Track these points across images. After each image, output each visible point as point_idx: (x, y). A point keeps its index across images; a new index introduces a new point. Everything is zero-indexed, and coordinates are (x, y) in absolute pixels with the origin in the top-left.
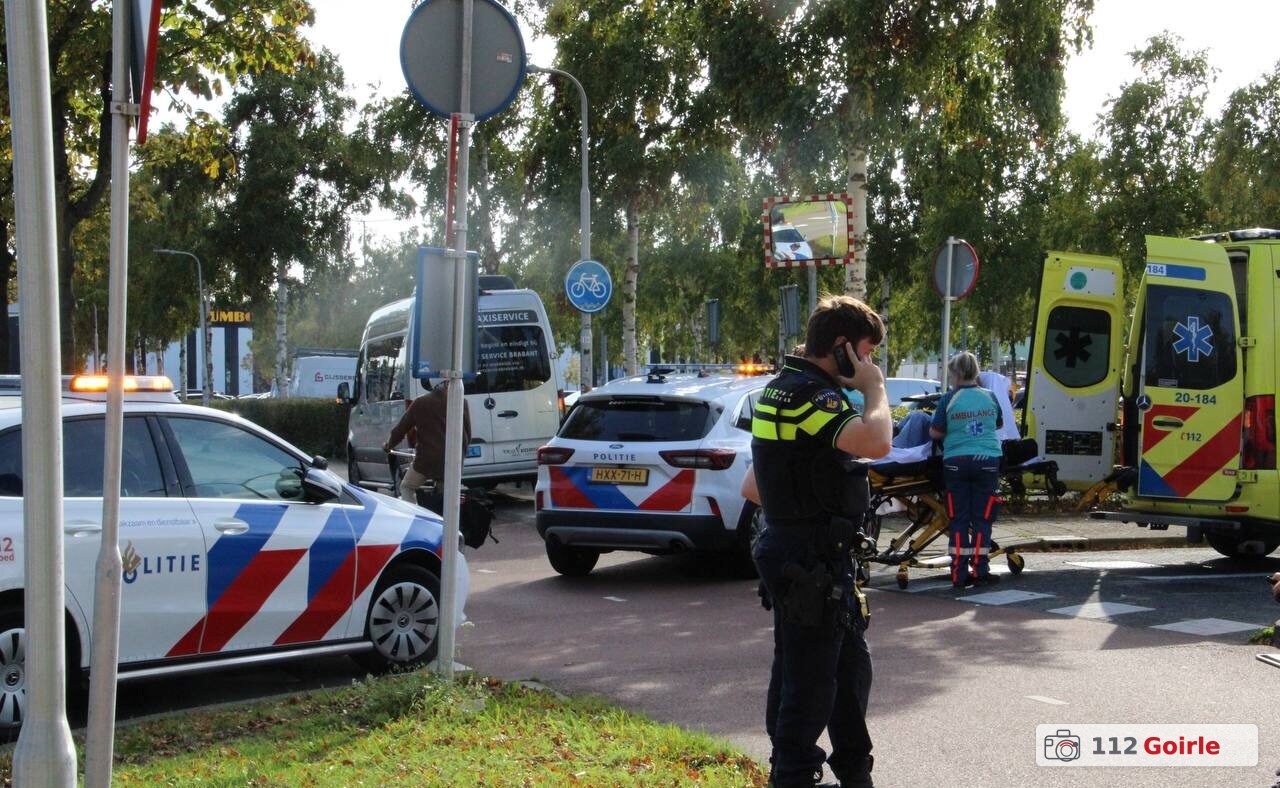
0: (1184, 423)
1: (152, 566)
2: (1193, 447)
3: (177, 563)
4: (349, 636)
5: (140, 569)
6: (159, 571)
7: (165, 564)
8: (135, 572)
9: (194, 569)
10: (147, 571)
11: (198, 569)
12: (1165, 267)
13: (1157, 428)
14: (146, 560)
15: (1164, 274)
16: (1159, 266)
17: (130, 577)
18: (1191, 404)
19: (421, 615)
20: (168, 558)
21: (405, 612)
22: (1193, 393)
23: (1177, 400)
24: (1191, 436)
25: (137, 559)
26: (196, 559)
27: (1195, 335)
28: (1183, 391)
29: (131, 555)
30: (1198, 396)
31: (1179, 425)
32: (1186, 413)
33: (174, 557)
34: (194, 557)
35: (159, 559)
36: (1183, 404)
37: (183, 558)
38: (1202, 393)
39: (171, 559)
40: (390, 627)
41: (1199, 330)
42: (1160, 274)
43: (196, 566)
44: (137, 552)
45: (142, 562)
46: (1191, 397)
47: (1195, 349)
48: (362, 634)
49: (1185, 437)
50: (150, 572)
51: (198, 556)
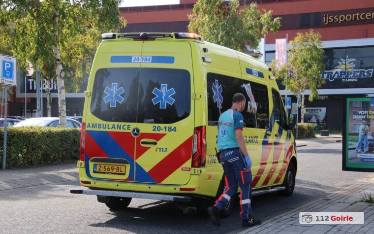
0: (158, 142)
2: (162, 156)
12: (151, 58)
13: (142, 145)
15: (151, 61)
16: (148, 57)
18: (161, 132)
22: (162, 126)
23: (154, 130)
24: (161, 150)
27: (164, 94)
28: (157, 125)
30: (166, 128)
31: (155, 144)
32: (159, 137)
36: (157, 132)
38: (168, 125)
41: (167, 91)
42: (148, 61)
46: (161, 128)
47: (165, 102)
49: (158, 150)
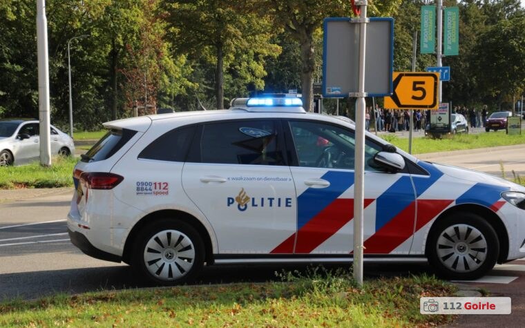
1: (258, 202)
3: (275, 202)
4: (412, 253)
5: (249, 204)
6: (262, 205)
7: (267, 202)
8: (246, 205)
9: (287, 206)
10: (253, 205)
11: (290, 206)
14: (253, 199)
17: (242, 207)
19: (474, 246)
20: (269, 199)
21: (462, 243)
25: (247, 198)
26: (289, 201)
29: (243, 197)
33: (273, 199)
34: (287, 199)
35: (263, 199)
37: (279, 199)
39: (271, 199)
40: (451, 251)
43: (289, 204)
44: (247, 194)
45: (251, 200)
48: (423, 253)
50: (256, 206)
51: (290, 199)
